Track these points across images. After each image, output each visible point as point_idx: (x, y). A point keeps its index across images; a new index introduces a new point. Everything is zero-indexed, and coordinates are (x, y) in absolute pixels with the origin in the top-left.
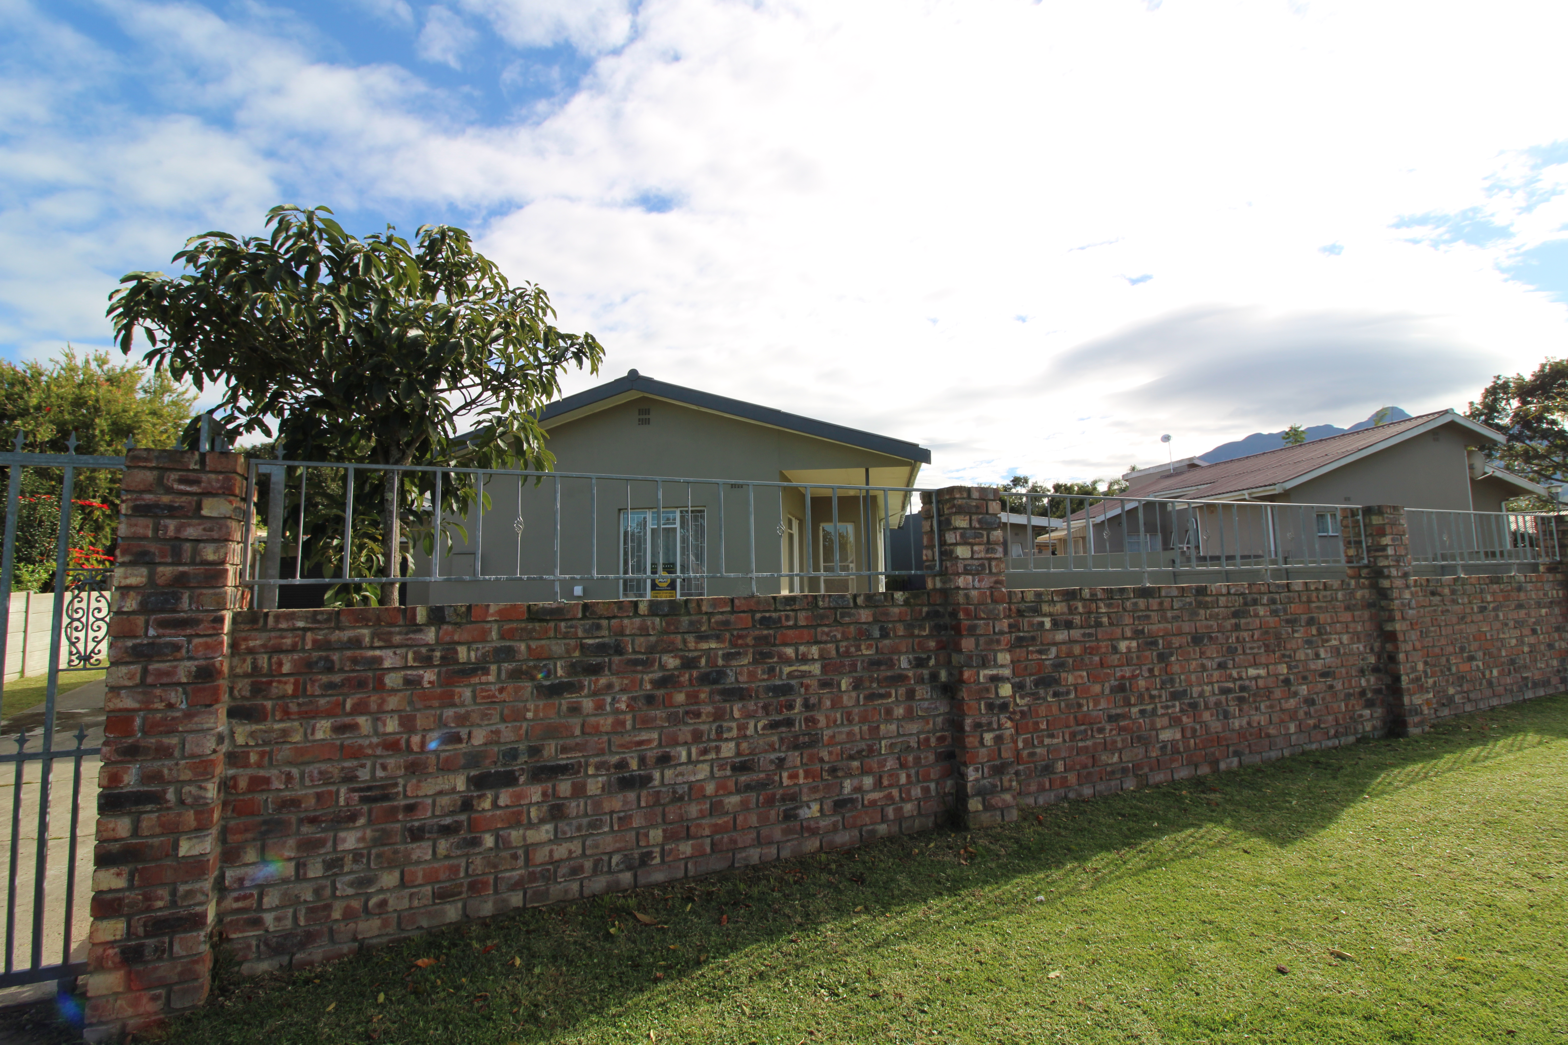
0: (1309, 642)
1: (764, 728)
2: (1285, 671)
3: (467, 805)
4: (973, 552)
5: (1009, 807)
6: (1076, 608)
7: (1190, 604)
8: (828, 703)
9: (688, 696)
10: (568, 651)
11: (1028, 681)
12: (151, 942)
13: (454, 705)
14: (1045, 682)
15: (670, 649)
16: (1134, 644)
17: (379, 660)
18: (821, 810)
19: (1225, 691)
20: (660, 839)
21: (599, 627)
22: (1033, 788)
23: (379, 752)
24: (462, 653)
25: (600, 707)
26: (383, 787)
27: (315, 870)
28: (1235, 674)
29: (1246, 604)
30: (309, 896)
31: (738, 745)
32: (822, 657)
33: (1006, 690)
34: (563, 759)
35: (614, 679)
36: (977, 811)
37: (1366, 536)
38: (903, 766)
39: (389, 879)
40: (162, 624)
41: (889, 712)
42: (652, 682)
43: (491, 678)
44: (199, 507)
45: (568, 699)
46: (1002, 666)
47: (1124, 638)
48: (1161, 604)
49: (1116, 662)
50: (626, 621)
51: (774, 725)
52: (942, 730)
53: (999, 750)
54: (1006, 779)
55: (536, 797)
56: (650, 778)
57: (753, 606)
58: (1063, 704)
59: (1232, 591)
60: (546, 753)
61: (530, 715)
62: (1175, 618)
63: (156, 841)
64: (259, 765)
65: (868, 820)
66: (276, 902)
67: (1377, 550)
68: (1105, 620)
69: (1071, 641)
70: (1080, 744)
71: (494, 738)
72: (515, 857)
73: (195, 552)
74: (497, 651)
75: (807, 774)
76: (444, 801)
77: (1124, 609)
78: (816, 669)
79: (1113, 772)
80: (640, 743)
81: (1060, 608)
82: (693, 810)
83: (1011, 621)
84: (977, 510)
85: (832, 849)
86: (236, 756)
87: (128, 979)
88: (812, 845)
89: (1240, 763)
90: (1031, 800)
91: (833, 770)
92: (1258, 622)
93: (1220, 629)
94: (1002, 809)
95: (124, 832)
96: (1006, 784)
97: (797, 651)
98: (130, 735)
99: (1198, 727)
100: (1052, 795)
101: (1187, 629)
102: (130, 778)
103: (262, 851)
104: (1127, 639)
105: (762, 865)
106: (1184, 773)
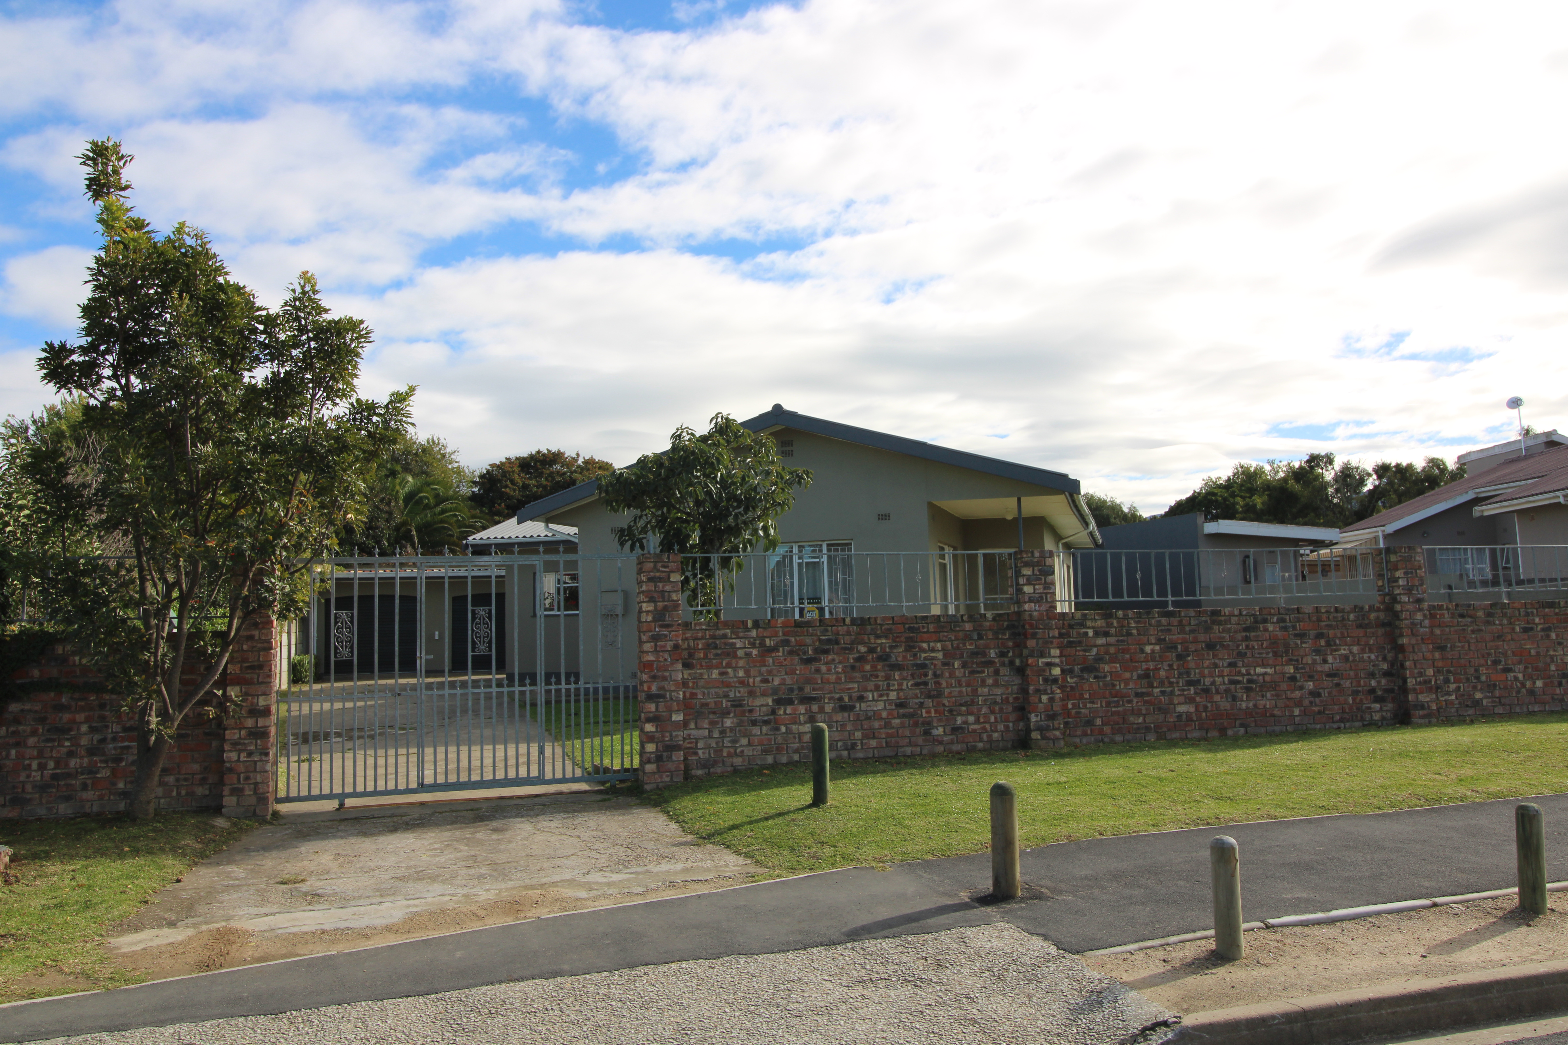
0: (1318, 652)
1: (912, 685)
2: (1292, 671)
3: (773, 712)
4: (1035, 589)
5: (1058, 739)
6: (1112, 624)
7: (1206, 622)
8: (947, 675)
9: (872, 667)
10: (814, 642)
11: (1077, 668)
12: (665, 754)
13: (765, 666)
14: (1088, 669)
15: (862, 643)
16: (1157, 648)
17: (734, 644)
18: (944, 731)
19: (1232, 682)
20: (860, 737)
21: (827, 631)
22: (1079, 733)
23: (737, 685)
24: (768, 641)
25: (829, 670)
26: (739, 701)
27: (716, 734)
28: (1243, 670)
29: (1256, 622)
30: (714, 745)
31: (898, 694)
32: (943, 649)
33: (1057, 671)
34: (814, 694)
35: (835, 657)
36: (1037, 739)
37: (1387, 570)
38: (992, 712)
39: (744, 741)
40: (661, 626)
41: (983, 681)
42: (853, 659)
43: (780, 654)
44: (669, 577)
45: (813, 667)
46: (1054, 657)
47: (1149, 644)
48: (1181, 621)
49: (1142, 659)
50: (840, 628)
51: (917, 685)
52: (1017, 693)
53: (1052, 706)
54: (1056, 723)
55: (803, 711)
56: (854, 707)
57: (904, 621)
58: (1101, 684)
59: (1244, 613)
60: (806, 691)
61: (798, 672)
62: (1192, 631)
63: (664, 714)
64: (693, 688)
65: (971, 740)
66: (702, 746)
67: (1393, 582)
68: (1135, 632)
69: (1108, 645)
70: (1114, 709)
71: (783, 682)
72: (795, 738)
73: (669, 596)
74: (782, 641)
75: (936, 712)
76: (764, 709)
77: (1150, 625)
78: (940, 655)
79: (1138, 729)
80: (849, 689)
81: (1100, 623)
82: (876, 724)
83: (1064, 631)
84: (1038, 564)
85: (951, 752)
86: (685, 684)
87: (658, 767)
88: (940, 749)
89: (1246, 732)
90: (1077, 740)
91: (951, 711)
92: (1267, 636)
93: (1232, 639)
94: (1053, 740)
95: (653, 709)
96: (1056, 726)
97: (929, 645)
98: (653, 671)
99: (1209, 705)
100: (1093, 738)
101: (1202, 639)
102: (654, 688)
103: (696, 724)
104: (1151, 644)
105: (912, 755)
106: (1196, 734)
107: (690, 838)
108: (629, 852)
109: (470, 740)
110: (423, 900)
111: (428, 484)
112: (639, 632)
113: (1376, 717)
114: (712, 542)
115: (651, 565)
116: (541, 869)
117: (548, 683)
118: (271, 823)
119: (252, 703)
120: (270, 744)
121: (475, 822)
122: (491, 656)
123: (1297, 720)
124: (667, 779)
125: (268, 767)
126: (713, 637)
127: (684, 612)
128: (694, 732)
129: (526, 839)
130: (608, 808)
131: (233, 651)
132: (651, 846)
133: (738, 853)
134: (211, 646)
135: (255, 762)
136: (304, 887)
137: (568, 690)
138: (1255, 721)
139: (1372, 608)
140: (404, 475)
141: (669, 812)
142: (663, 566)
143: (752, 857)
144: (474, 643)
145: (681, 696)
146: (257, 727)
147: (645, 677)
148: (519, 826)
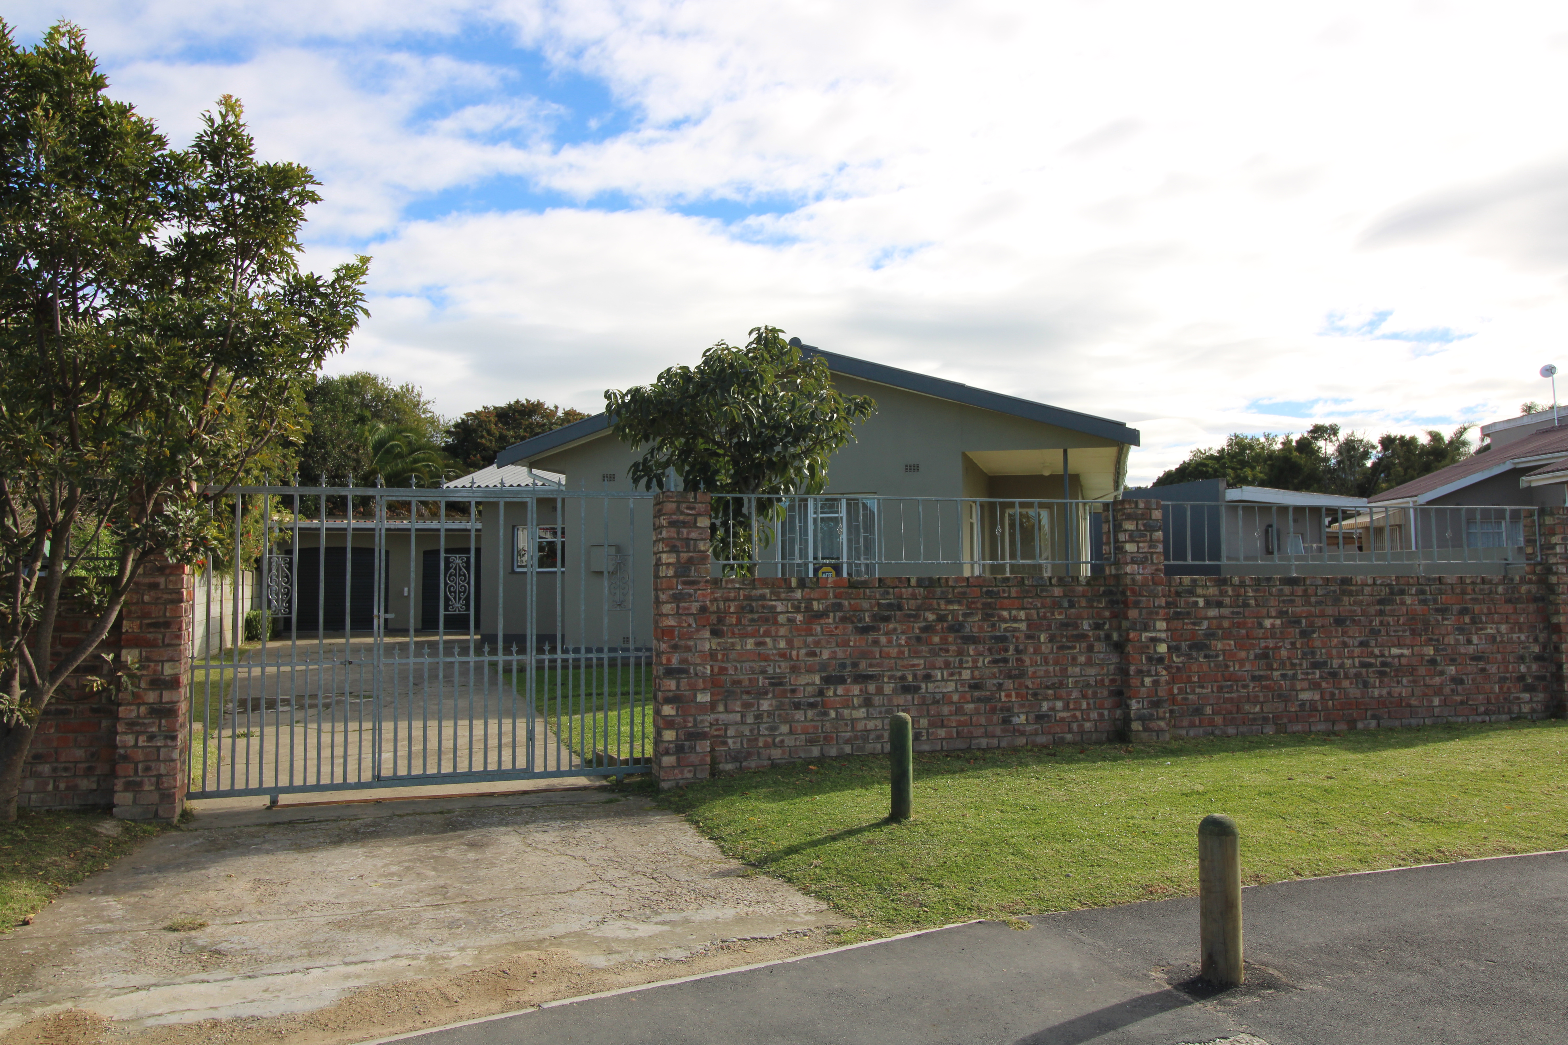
0: (1461, 630)
1: (989, 663)
2: (1432, 653)
3: (821, 693)
4: (1138, 548)
5: (1163, 731)
6: (1227, 592)
7: (1335, 592)
8: (1032, 650)
9: (941, 638)
10: (871, 607)
11: (1184, 645)
12: (687, 743)
13: (812, 635)
14: (1198, 646)
15: (930, 609)
16: (1278, 622)
17: (775, 607)
18: (1027, 720)
19: (1364, 665)
20: (926, 725)
21: (888, 593)
22: (1185, 723)
23: (777, 658)
24: (815, 605)
25: (890, 641)
26: (779, 678)
27: (750, 719)
28: (1377, 651)
29: (1392, 593)
30: (747, 733)
31: (972, 672)
32: (1027, 619)
33: (1162, 648)
34: (870, 671)
35: (897, 625)
36: (1138, 731)
37: (1540, 535)
38: (1084, 697)
39: (785, 729)
40: (684, 583)
41: (1074, 659)
42: (919, 628)
43: (831, 621)
44: (695, 522)
45: (871, 637)
46: (1160, 631)
47: (1269, 617)
48: (1305, 591)
49: (1261, 635)
50: (903, 590)
51: (995, 662)
52: (1114, 674)
53: (1156, 691)
54: (1161, 711)
55: (857, 692)
56: (919, 688)
58: (1212, 664)
59: (1378, 582)
60: (861, 667)
61: (852, 644)
62: (1319, 603)
63: (687, 693)
64: (723, 661)
65: (1059, 730)
66: (733, 734)
67: (1548, 549)
68: (1252, 602)
69: (1221, 617)
70: (1226, 695)
71: (833, 657)
72: (846, 725)
73: (696, 546)
74: (834, 604)
75: (1017, 695)
76: (810, 689)
77: (1271, 594)
78: (1023, 626)
79: (1255, 719)
80: (914, 666)
81: (1212, 591)
82: (946, 710)
83: (1170, 599)
84: (1143, 516)
85: (1035, 745)
86: (713, 655)
87: (678, 759)
88: (1021, 741)
89: (1378, 725)
90: (1183, 732)
91: (1035, 695)
92: (1404, 609)
93: (1364, 613)
94: (1157, 732)
95: (673, 687)
96: (1161, 714)
97: (1010, 614)
98: (673, 639)
99: (1337, 692)
100: (1201, 731)
101: (1330, 613)
102: (675, 661)
103: (726, 706)
104: (1271, 617)
105: (989, 749)
106: (1321, 727)
107: (734, 864)
108: (656, 887)
109: (440, 711)
110: (369, 966)
111: (401, 432)
112: (656, 590)
113: (1526, 709)
114: (746, 481)
115: (673, 506)
116: (537, 914)
117: (540, 650)
118: (177, 828)
119: (155, 671)
120: (178, 725)
121: (445, 831)
122: (468, 615)
123: (1437, 711)
124: (690, 775)
125: (176, 755)
126: (748, 598)
127: (712, 567)
128: (723, 717)
129: (513, 860)
130: (618, 814)
131: (126, 603)
132: (683, 876)
133: (806, 892)
134: (98, 594)
135: (158, 748)
136: (201, 938)
137: (565, 661)
138: (1389, 712)
139: (1523, 580)
140: (374, 421)
141: (697, 822)
142: (688, 508)
143: (828, 899)
144: (447, 599)
145: (709, 672)
146: (161, 702)
147: (663, 646)
148: (504, 839)
